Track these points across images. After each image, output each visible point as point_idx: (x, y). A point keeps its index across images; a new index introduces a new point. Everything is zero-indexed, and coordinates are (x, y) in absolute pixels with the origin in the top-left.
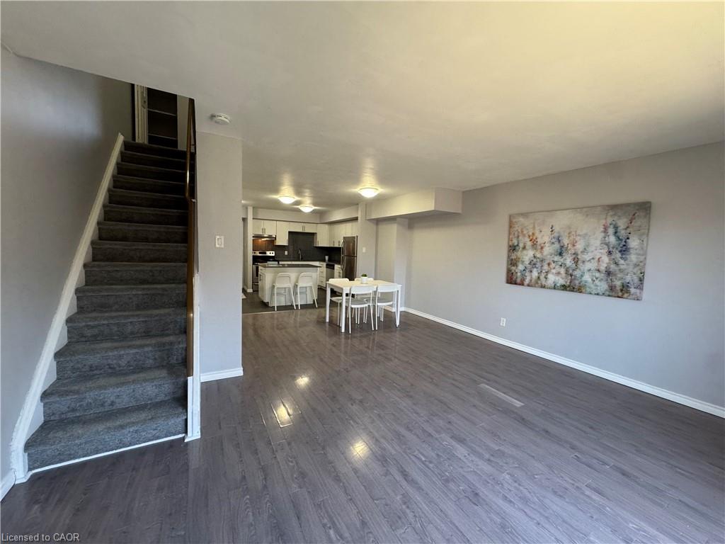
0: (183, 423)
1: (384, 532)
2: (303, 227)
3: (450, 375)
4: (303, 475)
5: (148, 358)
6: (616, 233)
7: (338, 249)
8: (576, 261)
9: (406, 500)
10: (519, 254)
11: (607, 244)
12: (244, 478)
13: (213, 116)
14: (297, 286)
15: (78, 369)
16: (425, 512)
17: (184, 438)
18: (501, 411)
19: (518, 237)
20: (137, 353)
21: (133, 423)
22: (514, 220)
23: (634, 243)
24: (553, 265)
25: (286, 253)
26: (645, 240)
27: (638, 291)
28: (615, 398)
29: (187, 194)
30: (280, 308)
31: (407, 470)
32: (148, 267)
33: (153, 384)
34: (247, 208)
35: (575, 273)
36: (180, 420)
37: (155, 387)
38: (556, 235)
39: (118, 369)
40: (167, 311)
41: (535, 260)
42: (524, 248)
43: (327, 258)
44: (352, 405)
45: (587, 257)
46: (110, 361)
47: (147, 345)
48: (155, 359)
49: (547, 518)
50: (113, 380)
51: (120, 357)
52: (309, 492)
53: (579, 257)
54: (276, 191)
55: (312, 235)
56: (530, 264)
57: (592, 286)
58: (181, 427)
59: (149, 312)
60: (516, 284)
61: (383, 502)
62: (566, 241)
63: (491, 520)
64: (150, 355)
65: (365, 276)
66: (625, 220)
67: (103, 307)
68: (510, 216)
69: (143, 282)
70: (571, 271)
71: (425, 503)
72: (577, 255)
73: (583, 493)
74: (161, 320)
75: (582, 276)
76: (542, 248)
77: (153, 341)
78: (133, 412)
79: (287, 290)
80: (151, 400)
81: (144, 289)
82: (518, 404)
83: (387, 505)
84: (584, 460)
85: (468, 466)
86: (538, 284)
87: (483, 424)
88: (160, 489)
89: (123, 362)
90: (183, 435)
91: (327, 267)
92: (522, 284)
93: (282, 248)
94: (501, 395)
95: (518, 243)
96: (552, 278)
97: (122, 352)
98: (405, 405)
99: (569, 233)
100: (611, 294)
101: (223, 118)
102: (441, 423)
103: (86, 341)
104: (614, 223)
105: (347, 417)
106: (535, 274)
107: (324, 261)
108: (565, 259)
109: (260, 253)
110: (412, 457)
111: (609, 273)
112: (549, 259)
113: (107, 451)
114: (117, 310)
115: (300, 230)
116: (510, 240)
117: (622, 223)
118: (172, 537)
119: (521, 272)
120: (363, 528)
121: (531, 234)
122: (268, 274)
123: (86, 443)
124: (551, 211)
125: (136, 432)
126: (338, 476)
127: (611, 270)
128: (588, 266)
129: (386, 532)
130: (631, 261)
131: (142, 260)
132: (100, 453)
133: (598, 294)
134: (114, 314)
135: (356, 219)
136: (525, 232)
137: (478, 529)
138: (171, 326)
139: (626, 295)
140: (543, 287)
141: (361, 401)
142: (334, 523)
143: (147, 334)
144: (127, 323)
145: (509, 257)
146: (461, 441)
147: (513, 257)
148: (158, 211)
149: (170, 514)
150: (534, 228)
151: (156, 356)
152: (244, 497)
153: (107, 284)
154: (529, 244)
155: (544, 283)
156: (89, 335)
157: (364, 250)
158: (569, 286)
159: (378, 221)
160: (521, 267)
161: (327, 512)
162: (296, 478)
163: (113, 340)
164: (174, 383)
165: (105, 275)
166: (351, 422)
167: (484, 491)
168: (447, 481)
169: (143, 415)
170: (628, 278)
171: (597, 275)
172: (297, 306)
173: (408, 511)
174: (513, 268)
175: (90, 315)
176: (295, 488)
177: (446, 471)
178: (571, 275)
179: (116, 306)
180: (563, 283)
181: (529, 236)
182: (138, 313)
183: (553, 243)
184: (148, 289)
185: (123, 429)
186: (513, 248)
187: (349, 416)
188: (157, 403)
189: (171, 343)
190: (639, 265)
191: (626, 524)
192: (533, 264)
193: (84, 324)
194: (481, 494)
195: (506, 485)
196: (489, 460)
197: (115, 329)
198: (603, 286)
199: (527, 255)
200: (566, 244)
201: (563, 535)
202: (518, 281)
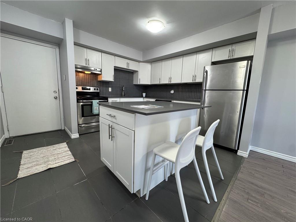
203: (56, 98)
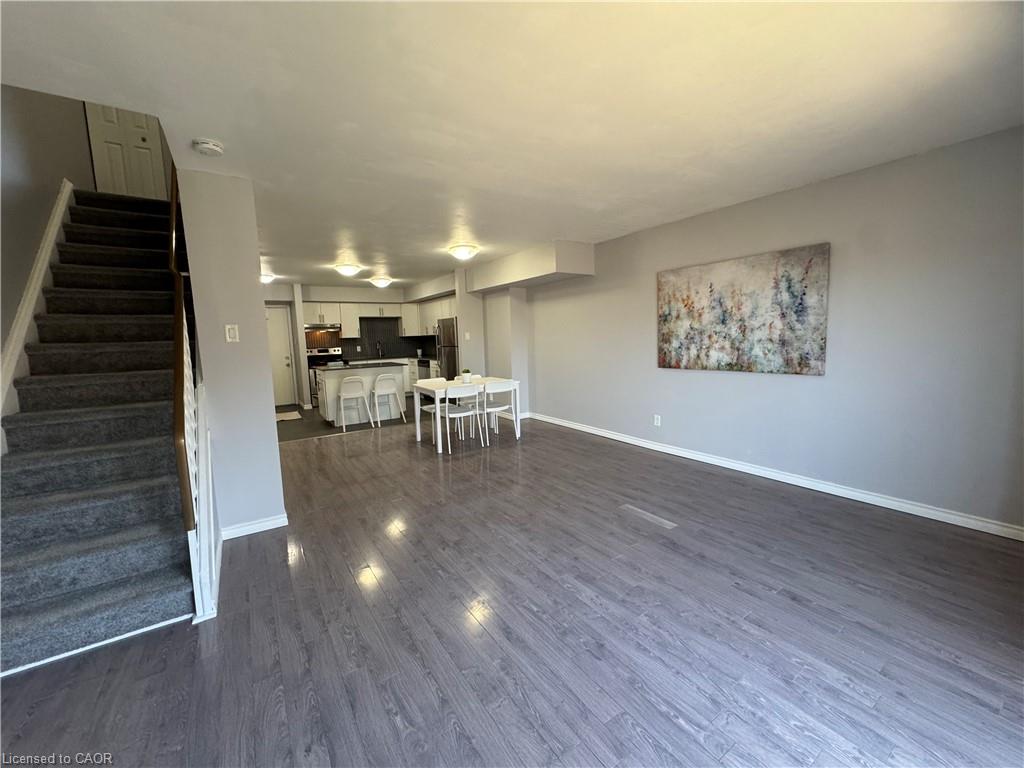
0: (189, 598)
1: (470, 709)
3: (583, 497)
4: (364, 649)
5: (129, 511)
6: (789, 287)
7: (432, 338)
8: (743, 330)
9: (506, 665)
10: (672, 325)
11: (780, 304)
12: (277, 663)
13: (195, 144)
14: (373, 394)
15: (14, 535)
16: (531, 677)
17: (191, 619)
18: (646, 537)
19: (670, 302)
20: (111, 504)
21: (107, 606)
22: (663, 280)
23: (811, 300)
24: (715, 337)
26: (825, 296)
27: (819, 363)
28: (795, 506)
29: (173, 265)
30: (350, 428)
31: (511, 626)
32: (121, 378)
33: (137, 547)
34: (292, 286)
35: (742, 346)
36: (183, 593)
37: (140, 551)
38: (716, 296)
39: (81, 531)
40: (155, 440)
41: (692, 333)
42: (678, 317)
44: (444, 549)
45: (755, 323)
46: (66, 521)
47: (127, 492)
48: (141, 511)
49: (690, 664)
50: (73, 547)
51: (83, 513)
52: (371, 671)
53: (746, 324)
54: (332, 258)
56: (686, 338)
57: (765, 362)
58: (185, 604)
59: (125, 445)
60: (670, 367)
61: (474, 670)
62: (729, 304)
63: (618, 676)
64: (131, 507)
65: (468, 372)
66: (800, 269)
67: (52, 442)
68: (659, 275)
69: (116, 401)
70: (737, 344)
71: (532, 666)
72: (744, 321)
73: (740, 629)
74: (146, 454)
75: (751, 349)
76: (700, 315)
77: (135, 486)
78: (108, 590)
79: (360, 400)
80: (138, 571)
81: (116, 411)
82: (669, 525)
83: (478, 674)
84: (746, 587)
85: (595, 612)
86: (698, 365)
87: (620, 556)
88: (149, 693)
89: (89, 521)
90: (191, 615)
91: (419, 365)
92: (678, 366)
94: (649, 516)
95: (670, 311)
96: (715, 355)
97: (85, 506)
98: (516, 541)
99: (732, 293)
100: (786, 370)
101: (211, 146)
102: (565, 560)
103: (26, 495)
104: (786, 274)
105: (435, 566)
106: (693, 352)
107: (415, 356)
108: (730, 328)
109: (319, 351)
110: (520, 609)
111: (783, 343)
112: (710, 329)
113: (68, 651)
114: (76, 445)
115: (377, 315)
116: (660, 307)
117: (796, 274)
118: (162, 755)
119: (676, 350)
120: (443, 707)
121: (685, 297)
122: (330, 381)
123: (31, 642)
124: (708, 264)
125: (114, 618)
126: (413, 644)
127: (786, 338)
128: (758, 335)
129: (474, 709)
130: (810, 324)
131: (113, 368)
132: (58, 654)
133: (771, 372)
134: (68, 451)
135: (452, 294)
136: (678, 295)
137: (598, 689)
138: (165, 462)
139: (805, 370)
140: (705, 368)
141: (456, 544)
142: (402, 708)
143: (127, 476)
144: (92, 462)
145: (659, 331)
146: (588, 580)
147: (665, 331)
148: (135, 294)
149: (163, 725)
150: (689, 289)
151: (142, 507)
152: (274, 689)
153: (56, 408)
154: (684, 311)
155: (705, 363)
156: (30, 485)
157: (468, 336)
158: (736, 364)
159: (486, 294)
160: (675, 344)
161: (394, 693)
162: (354, 655)
163: (70, 490)
164: (171, 543)
165: (52, 395)
166: (440, 572)
167: (612, 641)
168: (564, 633)
169: (123, 593)
170: (807, 348)
171: (770, 346)
172: (376, 423)
173: (507, 678)
174: (666, 346)
175: (29, 455)
176: (351, 667)
177: (564, 621)
178: (738, 350)
179: (74, 440)
180: (729, 361)
181: (683, 300)
182: (110, 446)
183: (713, 308)
184: (124, 411)
185: (89, 615)
186: (664, 319)
187: (438, 564)
188: (147, 574)
189: (164, 487)
190: (818, 329)
191: (787, 659)
192: (690, 338)
193: (19, 469)
194: (607, 645)
195: (641, 629)
196: (623, 601)
197: (72, 472)
198: (777, 361)
199: (682, 327)
200: (729, 308)
201: (708, 682)
202: (673, 363)
203: (288, 365)
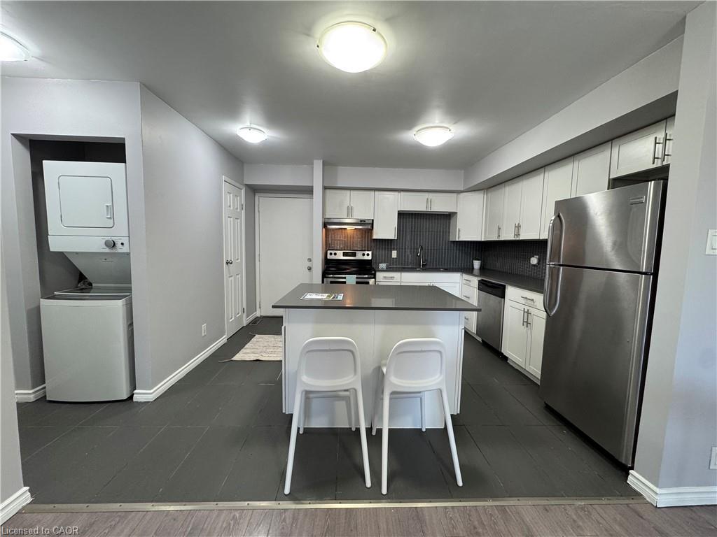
2: (429, 202)
25: (394, 254)
43: (477, 264)
55: (447, 218)
93: (386, 244)
